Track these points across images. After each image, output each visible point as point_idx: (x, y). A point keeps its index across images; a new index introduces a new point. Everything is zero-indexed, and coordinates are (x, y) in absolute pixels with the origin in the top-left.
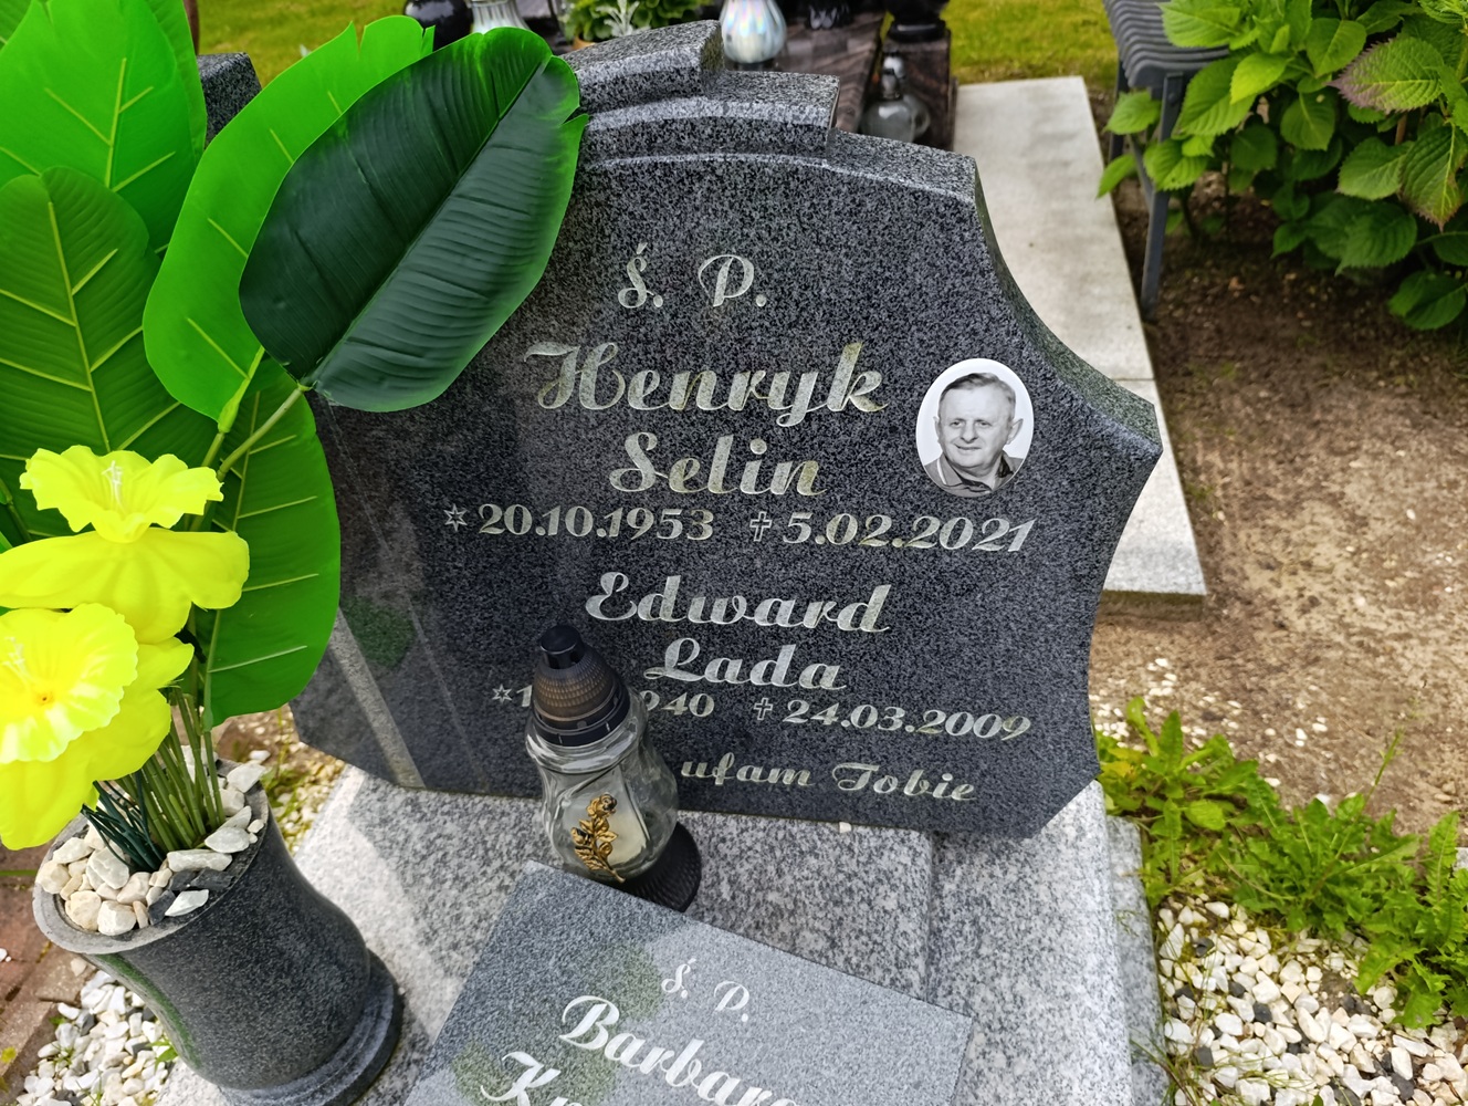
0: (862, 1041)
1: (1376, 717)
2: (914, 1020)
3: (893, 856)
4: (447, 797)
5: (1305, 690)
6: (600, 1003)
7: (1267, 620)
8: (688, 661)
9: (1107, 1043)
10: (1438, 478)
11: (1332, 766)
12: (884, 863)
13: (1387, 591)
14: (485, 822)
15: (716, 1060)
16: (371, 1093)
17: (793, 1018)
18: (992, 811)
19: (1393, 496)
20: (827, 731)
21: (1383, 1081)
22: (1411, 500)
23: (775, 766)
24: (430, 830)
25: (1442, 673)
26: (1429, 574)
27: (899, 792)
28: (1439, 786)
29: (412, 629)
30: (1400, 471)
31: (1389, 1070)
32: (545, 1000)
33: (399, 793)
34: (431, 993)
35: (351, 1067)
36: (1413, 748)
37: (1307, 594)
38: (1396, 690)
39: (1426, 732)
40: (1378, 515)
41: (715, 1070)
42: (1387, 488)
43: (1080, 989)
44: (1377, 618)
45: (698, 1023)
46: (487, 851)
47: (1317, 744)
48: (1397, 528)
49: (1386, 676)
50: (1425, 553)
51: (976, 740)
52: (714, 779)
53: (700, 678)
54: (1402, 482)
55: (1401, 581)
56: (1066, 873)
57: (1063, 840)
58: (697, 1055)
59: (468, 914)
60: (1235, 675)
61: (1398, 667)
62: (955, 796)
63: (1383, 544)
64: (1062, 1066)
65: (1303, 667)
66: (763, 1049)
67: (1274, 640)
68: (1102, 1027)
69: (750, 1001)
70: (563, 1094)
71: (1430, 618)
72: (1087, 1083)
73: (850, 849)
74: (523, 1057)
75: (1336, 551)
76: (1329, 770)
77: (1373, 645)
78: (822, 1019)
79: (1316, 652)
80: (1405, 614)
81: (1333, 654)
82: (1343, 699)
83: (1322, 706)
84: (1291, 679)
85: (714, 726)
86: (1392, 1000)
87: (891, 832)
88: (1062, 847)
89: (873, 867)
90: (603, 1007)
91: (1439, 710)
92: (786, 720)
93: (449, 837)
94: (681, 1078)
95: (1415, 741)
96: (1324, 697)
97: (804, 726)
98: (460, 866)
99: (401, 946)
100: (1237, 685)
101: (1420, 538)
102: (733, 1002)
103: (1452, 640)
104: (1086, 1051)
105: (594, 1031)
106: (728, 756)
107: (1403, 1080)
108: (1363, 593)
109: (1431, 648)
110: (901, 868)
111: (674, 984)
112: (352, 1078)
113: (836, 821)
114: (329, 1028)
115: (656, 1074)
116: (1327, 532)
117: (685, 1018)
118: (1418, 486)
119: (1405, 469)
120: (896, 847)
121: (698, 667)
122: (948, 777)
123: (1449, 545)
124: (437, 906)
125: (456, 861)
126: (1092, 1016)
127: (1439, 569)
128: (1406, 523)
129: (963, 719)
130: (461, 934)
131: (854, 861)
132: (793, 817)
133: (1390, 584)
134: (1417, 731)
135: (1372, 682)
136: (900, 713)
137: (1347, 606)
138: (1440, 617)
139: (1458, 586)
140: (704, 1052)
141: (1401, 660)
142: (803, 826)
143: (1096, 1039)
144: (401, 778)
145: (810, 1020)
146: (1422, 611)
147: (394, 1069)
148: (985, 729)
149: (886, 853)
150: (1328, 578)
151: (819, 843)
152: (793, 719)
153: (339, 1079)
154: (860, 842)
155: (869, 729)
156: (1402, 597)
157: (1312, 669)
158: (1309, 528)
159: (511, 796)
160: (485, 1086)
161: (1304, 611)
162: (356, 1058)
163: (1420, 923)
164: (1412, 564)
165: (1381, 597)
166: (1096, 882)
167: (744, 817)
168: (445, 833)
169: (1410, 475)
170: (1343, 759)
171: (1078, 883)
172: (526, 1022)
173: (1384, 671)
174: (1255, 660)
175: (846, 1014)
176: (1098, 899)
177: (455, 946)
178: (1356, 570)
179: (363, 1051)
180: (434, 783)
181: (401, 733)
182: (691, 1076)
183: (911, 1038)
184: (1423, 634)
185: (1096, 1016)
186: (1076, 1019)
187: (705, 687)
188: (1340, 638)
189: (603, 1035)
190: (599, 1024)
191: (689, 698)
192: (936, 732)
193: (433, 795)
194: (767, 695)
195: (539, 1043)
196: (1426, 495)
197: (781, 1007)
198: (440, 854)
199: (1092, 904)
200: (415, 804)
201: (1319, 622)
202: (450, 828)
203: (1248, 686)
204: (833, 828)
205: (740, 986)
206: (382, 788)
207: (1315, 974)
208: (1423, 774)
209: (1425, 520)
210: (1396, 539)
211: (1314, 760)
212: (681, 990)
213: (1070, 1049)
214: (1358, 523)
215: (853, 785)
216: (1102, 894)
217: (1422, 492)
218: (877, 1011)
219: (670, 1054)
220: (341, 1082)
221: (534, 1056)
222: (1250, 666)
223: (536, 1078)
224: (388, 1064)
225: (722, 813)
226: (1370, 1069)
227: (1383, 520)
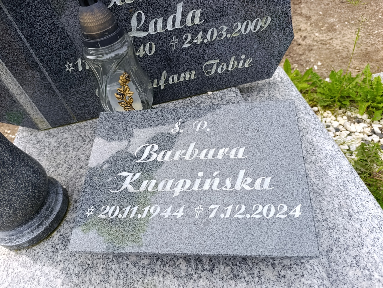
0: (256, 120)
1: (332, 58)
2: (273, 107)
3: (229, 95)
4: (61, 128)
5: (312, 57)
6: (149, 145)
7: (295, 45)
8: (141, 25)
9: (318, 125)
10: (324, 4)
11: (327, 71)
12: (227, 98)
13: (322, 30)
14: (79, 130)
15: (203, 146)
16: (64, 222)
17: (227, 123)
18: (259, 68)
19: (314, 10)
20: (199, 47)
21: (374, 136)
22: (319, 10)
23: (182, 72)
24: (58, 139)
25: (344, 44)
26: (331, 24)
27: (227, 70)
28: (355, 69)
29: (21, 40)
30: (314, 4)
31: (375, 133)
32: (126, 153)
33: (42, 132)
34: (77, 184)
35: (52, 212)
36: (345, 62)
37: (303, 36)
38: (334, 51)
39: (346, 57)
40: (313, 15)
41: (204, 149)
42: (312, 9)
43: (302, 115)
44: (322, 37)
45: (191, 137)
46: (83, 138)
47: (320, 68)
48: (319, 17)
49: (331, 49)
50: (328, 20)
51: (252, 33)
52: (160, 86)
53: (147, 33)
54: (315, 6)
55: (325, 28)
56: (283, 89)
57: (278, 82)
58: (195, 147)
59: (83, 157)
60: (292, 59)
61: (333, 46)
62: (246, 65)
63: (317, 21)
64: (307, 136)
65: (309, 52)
66: (219, 136)
67: (299, 48)
68: (314, 122)
69: (208, 124)
70: (146, 179)
71: (336, 34)
72: (317, 137)
73: (214, 98)
74: (124, 174)
75: (306, 25)
76: (326, 72)
77: (324, 43)
78: (238, 119)
79: (310, 48)
80: (329, 34)
81: (315, 47)
82: (322, 56)
83: (318, 59)
84: (307, 55)
85: (156, 58)
86: (367, 117)
87: (226, 90)
88: (278, 84)
89: (224, 100)
90: (151, 146)
91: (347, 52)
92: (184, 46)
93: (67, 138)
94: (191, 156)
95: (344, 60)
96: (317, 57)
97: (190, 47)
98: (74, 145)
99: (59, 174)
100: (294, 60)
101: (325, 17)
102: (201, 126)
103: (343, 37)
104: (312, 129)
105: (150, 155)
106: (164, 72)
107: (379, 134)
108: (317, 32)
109: (339, 40)
110: (233, 98)
111: (176, 130)
112: (53, 216)
113: (206, 92)
114: (34, 193)
115: (181, 159)
116: (302, 22)
117: (185, 138)
118: (320, 6)
119: (315, 4)
120: (229, 93)
121: (145, 28)
122: (243, 57)
123: (333, 17)
124: (69, 158)
125: (72, 144)
126: (310, 120)
127: (333, 22)
128: (320, 15)
129: (247, 24)
130: (82, 163)
131: (217, 101)
132: (191, 95)
133: (322, 29)
134: (344, 58)
135: (328, 51)
136: (225, 28)
137: (314, 36)
138: (338, 33)
139: (339, 25)
140: (197, 145)
141: (333, 44)
142: (195, 97)
143: (314, 126)
144: (40, 126)
145: (233, 121)
146: (333, 32)
147: (70, 211)
148: (255, 27)
149: (227, 96)
150: (306, 31)
151: (203, 100)
152: (186, 45)
153: (47, 218)
154: (216, 95)
155: (214, 41)
156: (326, 31)
157: (312, 52)
158: (296, 22)
159: (86, 120)
160: (111, 189)
161: (303, 40)
162: (52, 209)
163: (368, 95)
164: (326, 23)
165: (321, 32)
166: (293, 88)
167: (174, 101)
168: (64, 138)
169: (317, 5)
170: (329, 69)
171: (288, 90)
172: (120, 162)
173: (330, 47)
174: (296, 54)
175: (246, 115)
176: (296, 92)
177: (81, 168)
178: (313, 28)
179: (54, 206)
180: (55, 124)
181: (33, 101)
182: (195, 155)
183: (274, 113)
184: (335, 37)
185: (311, 120)
186: (305, 123)
187: (150, 37)
188: (315, 43)
189: (154, 155)
190: (151, 152)
191: (145, 45)
192: (238, 34)
193: (55, 129)
194: (175, 35)
195: (128, 167)
196: (323, 8)
197: (220, 122)
198: (65, 144)
199: (294, 94)
200: (50, 134)
201: (308, 41)
202: (65, 136)
203: (297, 60)
204: (206, 95)
205: (202, 121)
206: (34, 133)
207: (345, 118)
208: (349, 67)
209: (325, 13)
210: (319, 19)
211: (321, 71)
212: (179, 130)
213: (307, 130)
214: (308, 18)
215: (211, 72)
216: (296, 91)
217: (321, 7)
218: (258, 110)
219: (183, 151)
220: (49, 219)
221: (128, 172)
222: (295, 55)
223: (132, 178)
224: (67, 211)
225: (166, 102)
226: (370, 134)
227: (314, 16)
